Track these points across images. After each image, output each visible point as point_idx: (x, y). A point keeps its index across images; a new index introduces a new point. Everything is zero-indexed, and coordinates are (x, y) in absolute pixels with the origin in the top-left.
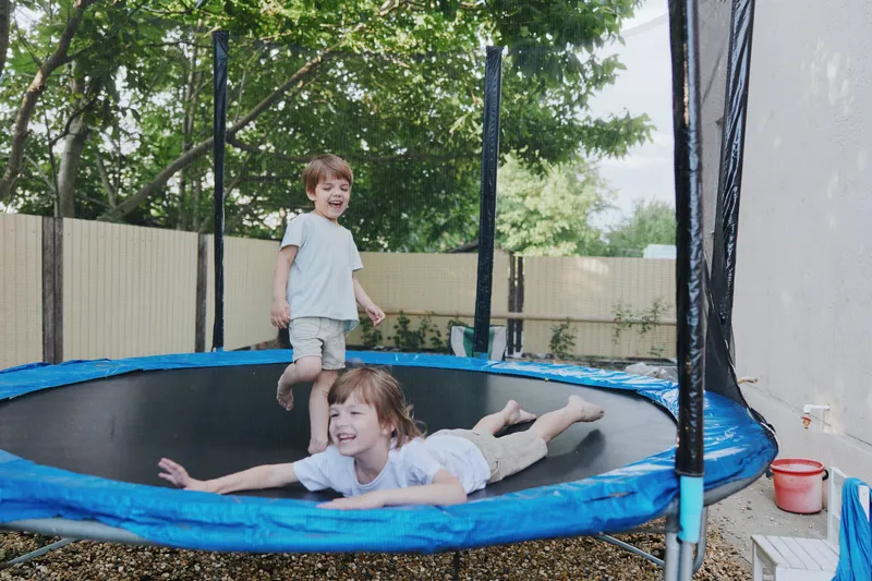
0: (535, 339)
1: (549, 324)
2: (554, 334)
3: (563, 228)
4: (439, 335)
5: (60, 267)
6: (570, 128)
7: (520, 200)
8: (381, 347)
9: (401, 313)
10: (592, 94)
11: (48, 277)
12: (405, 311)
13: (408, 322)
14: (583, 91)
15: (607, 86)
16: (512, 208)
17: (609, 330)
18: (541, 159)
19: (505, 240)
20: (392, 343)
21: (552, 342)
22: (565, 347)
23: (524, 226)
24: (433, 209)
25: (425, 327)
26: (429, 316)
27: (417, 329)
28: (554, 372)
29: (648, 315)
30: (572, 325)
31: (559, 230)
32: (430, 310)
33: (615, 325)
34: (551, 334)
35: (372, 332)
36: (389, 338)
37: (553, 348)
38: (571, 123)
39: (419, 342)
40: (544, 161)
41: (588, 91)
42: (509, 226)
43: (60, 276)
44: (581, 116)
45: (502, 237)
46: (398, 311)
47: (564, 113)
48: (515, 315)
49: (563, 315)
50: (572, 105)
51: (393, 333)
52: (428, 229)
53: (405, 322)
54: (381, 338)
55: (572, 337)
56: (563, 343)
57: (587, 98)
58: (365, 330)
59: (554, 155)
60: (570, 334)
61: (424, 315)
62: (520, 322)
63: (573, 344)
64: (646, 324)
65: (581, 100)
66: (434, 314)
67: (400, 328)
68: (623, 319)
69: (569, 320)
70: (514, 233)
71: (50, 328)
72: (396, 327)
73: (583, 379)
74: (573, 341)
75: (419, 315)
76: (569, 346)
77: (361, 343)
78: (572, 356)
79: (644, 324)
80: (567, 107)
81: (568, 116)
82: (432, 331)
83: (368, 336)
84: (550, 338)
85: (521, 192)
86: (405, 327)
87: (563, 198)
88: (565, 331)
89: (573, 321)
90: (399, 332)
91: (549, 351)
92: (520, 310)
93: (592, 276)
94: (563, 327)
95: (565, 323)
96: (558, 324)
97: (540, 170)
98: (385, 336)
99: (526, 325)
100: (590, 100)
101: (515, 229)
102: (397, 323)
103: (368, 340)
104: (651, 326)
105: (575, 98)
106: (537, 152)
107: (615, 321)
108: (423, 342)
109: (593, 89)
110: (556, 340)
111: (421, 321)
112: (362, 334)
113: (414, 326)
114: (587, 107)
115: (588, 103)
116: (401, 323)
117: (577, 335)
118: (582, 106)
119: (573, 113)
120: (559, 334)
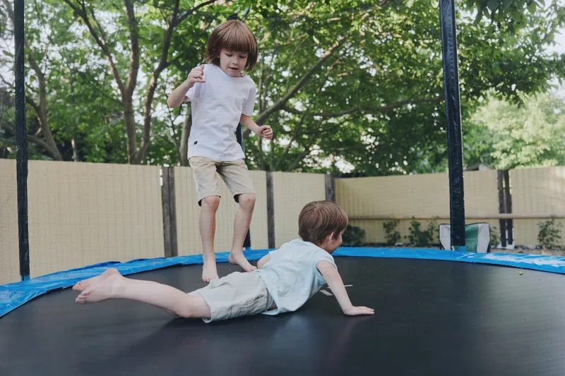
0: (524, 233)
1: (536, 222)
2: (541, 229)
3: (545, 150)
5: (174, 198)
6: (540, 63)
7: (507, 133)
8: (401, 244)
9: (413, 218)
10: (557, 32)
11: (166, 205)
12: (416, 217)
13: (419, 224)
16: (502, 139)
18: (517, 91)
19: (498, 163)
20: (408, 241)
21: (539, 236)
22: (552, 239)
23: (512, 151)
24: (434, 142)
25: (433, 228)
26: (434, 219)
27: (426, 230)
28: (529, 261)
30: (556, 222)
31: (542, 152)
32: (435, 215)
34: (537, 230)
35: (392, 233)
36: (405, 237)
37: (541, 240)
38: (539, 59)
39: (428, 239)
40: (520, 93)
41: (553, 30)
42: (500, 153)
43: (174, 204)
45: (495, 161)
46: (411, 217)
47: (533, 51)
48: (505, 216)
49: (548, 214)
50: (540, 44)
51: (408, 233)
52: (432, 157)
53: (416, 225)
54: (399, 237)
55: (558, 231)
56: (549, 236)
57: (554, 36)
58: (388, 232)
59: (528, 87)
60: (556, 228)
61: (431, 219)
62: (510, 221)
63: (559, 237)
65: (548, 39)
66: (438, 218)
67: (413, 229)
69: (553, 218)
70: (505, 158)
71: (168, 237)
72: (410, 229)
74: (559, 234)
75: (427, 219)
76: (556, 239)
77: (385, 241)
78: (559, 247)
80: (536, 46)
81: (537, 53)
83: (390, 236)
84: (538, 233)
85: (507, 126)
86: (417, 229)
87: (542, 127)
88: (551, 227)
89: (557, 218)
90: (412, 232)
91: (538, 243)
92: (510, 211)
94: (549, 223)
95: (550, 220)
96: (544, 221)
97: (517, 99)
98: (402, 235)
99: (515, 223)
100: (556, 37)
101: (505, 154)
102: (410, 226)
103: (390, 239)
105: (542, 37)
106: (514, 86)
108: (432, 239)
109: (558, 28)
110: (543, 234)
111: (428, 224)
112: (386, 235)
113: (424, 227)
114: (554, 43)
115: (555, 39)
116: (413, 225)
117: (562, 229)
118: (549, 43)
119: (541, 50)
120: (545, 229)
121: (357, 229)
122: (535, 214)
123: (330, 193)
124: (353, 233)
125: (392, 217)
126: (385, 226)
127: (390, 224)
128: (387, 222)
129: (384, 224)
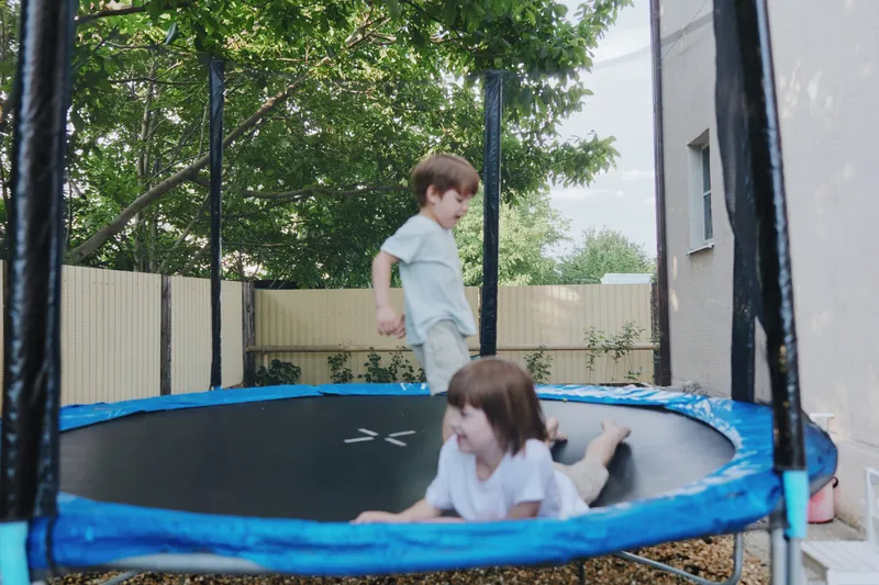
1: (523, 354)
2: (528, 363)
3: (517, 260)
4: (412, 371)
6: (538, 156)
9: (371, 349)
10: (559, 122)
12: (375, 348)
13: (380, 358)
14: (550, 119)
15: (574, 114)
16: (466, 242)
17: (583, 359)
18: (509, 188)
20: (363, 381)
22: (540, 376)
23: (479, 260)
25: (397, 363)
26: (400, 351)
27: (388, 366)
28: (571, 393)
29: (621, 340)
30: (546, 354)
31: (514, 262)
32: (401, 346)
33: (589, 352)
35: (341, 371)
36: (360, 376)
38: (538, 152)
39: (391, 379)
41: (554, 120)
44: (548, 143)
46: (367, 348)
49: (537, 345)
50: (539, 133)
51: (363, 371)
53: (376, 359)
54: (351, 376)
55: (547, 366)
57: (553, 126)
58: (334, 369)
60: (545, 362)
61: (395, 351)
63: (548, 373)
64: (621, 349)
65: (549, 129)
66: (404, 349)
67: (372, 365)
68: (598, 345)
69: (542, 349)
72: (367, 364)
73: (603, 398)
74: (547, 370)
75: (390, 351)
76: (545, 376)
79: (617, 350)
80: (535, 135)
81: (536, 144)
82: (404, 367)
86: (376, 364)
88: (539, 360)
89: (546, 349)
90: (370, 370)
93: (562, 304)
94: (537, 356)
95: (539, 352)
96: (531, 353)
98: (355, 374)
100: (558, 128)
102: (367, 360)
104: (625, 351)
105: (541, 126)
107: (589, 348)
109: (559, 117)
111: (392, 357)
112: (331, 373)
113: (385, 363)
114: (555, 134)
115: (556, 130)
116: (371, 360)
117: (551, 363)
118: (550, 134)
119: (541, 142)
120: (533, 364)
121: (288, 366)
122: (521, 345)
123: (248, 311)
124: (282, 371)
125: (341, 347)
126: (331, 361)
127: (337, 358)
128: (333, 355)
129: (329, 358)
